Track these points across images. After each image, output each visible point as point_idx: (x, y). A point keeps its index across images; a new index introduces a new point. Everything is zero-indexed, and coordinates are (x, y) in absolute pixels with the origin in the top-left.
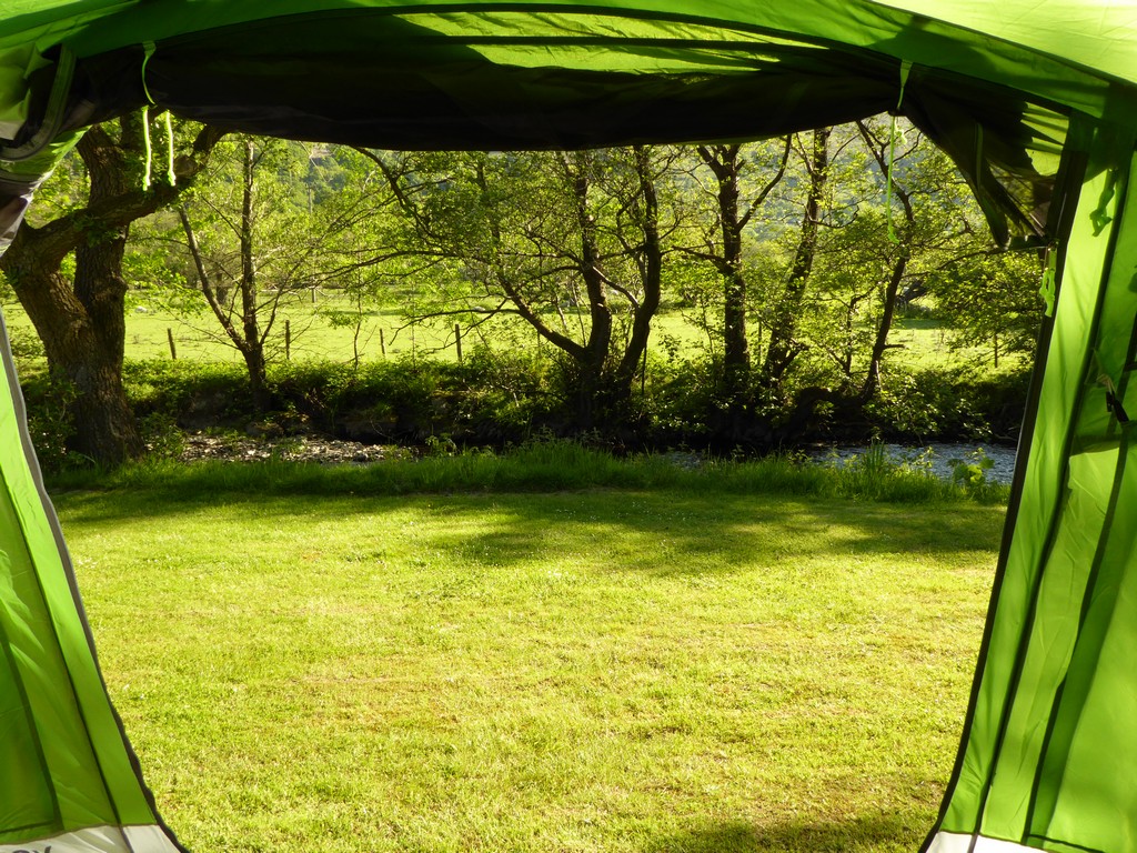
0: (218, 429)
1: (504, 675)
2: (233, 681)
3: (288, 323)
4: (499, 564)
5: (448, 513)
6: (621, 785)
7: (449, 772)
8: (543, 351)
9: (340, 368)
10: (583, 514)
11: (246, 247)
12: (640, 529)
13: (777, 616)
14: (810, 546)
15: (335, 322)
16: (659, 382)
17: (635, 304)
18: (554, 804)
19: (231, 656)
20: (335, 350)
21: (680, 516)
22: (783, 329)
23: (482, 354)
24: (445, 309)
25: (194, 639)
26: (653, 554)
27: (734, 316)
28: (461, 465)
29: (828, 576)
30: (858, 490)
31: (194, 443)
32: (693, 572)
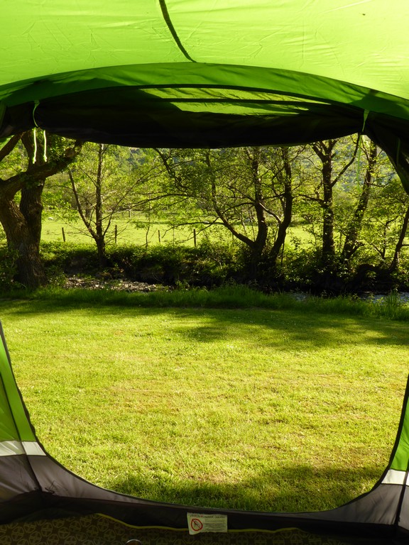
0: (83, 274)
1: (202, 392)
2: (79, 387)
3: (116, 226)
4: (205, 341)
5: (183, 317)
6: (252, 445)
7: (173, 434)
8: (235, 243)
9: (138, 248)
10: (247, 320)
11: (98, 191)
12: (274, 328)
13: (336, 372)
14: (356, 340)
15: (138, 227)
16: (290, 259)
17: (279, 222)
18: (220, 451)
19: (80, 376)
20: (138, 239)
21: (294, 323)
22: (352, 234)
23: (206, 244)
24: (189, 222)
25: (64, 368)
26: (279, 340)
27: (328, 229)
28: (191, 294)
29: (363, 354)
30: (383, 314)
31: (72, 281)
32: (298, 349)
